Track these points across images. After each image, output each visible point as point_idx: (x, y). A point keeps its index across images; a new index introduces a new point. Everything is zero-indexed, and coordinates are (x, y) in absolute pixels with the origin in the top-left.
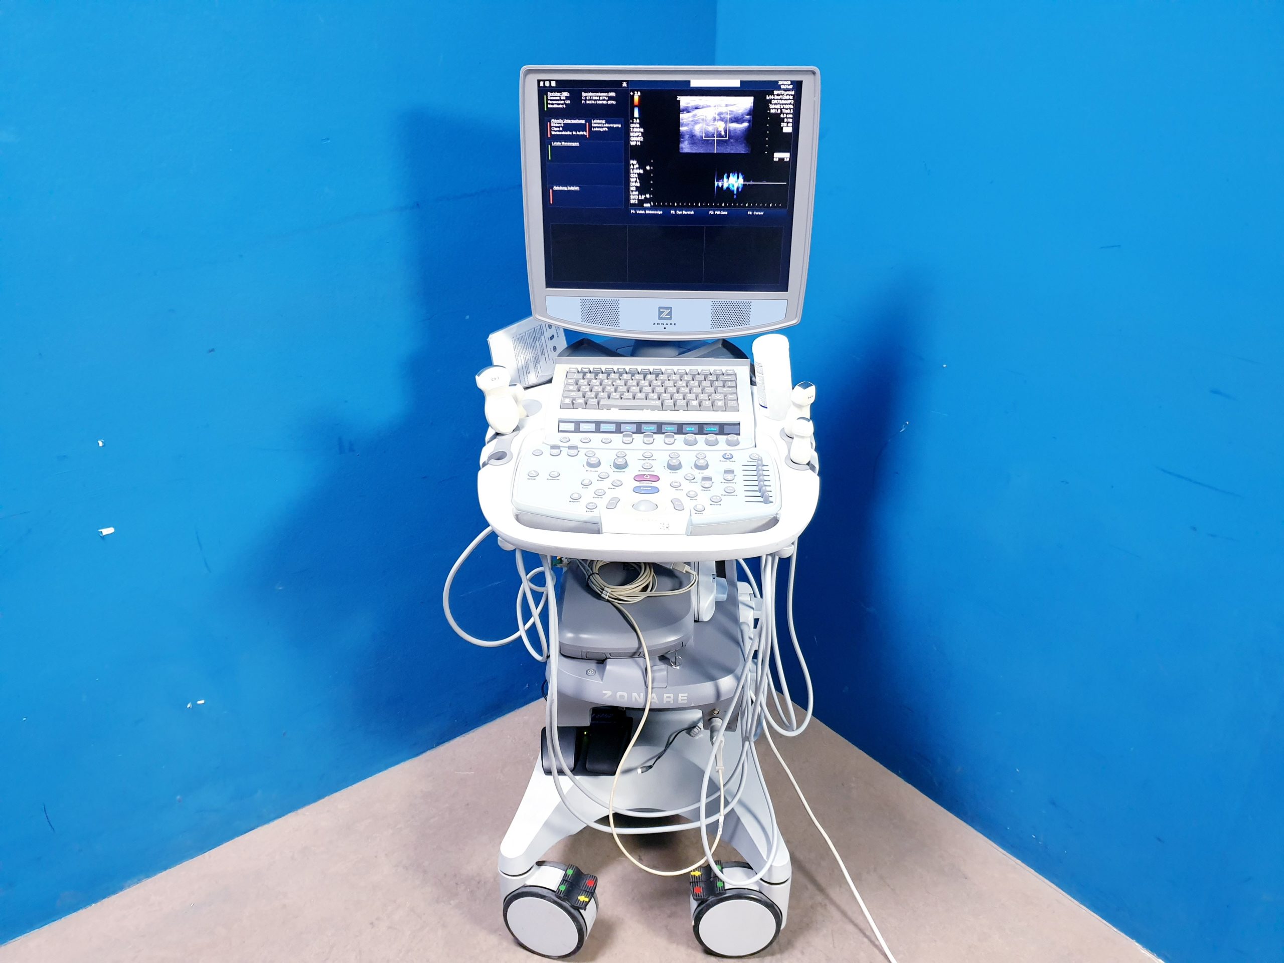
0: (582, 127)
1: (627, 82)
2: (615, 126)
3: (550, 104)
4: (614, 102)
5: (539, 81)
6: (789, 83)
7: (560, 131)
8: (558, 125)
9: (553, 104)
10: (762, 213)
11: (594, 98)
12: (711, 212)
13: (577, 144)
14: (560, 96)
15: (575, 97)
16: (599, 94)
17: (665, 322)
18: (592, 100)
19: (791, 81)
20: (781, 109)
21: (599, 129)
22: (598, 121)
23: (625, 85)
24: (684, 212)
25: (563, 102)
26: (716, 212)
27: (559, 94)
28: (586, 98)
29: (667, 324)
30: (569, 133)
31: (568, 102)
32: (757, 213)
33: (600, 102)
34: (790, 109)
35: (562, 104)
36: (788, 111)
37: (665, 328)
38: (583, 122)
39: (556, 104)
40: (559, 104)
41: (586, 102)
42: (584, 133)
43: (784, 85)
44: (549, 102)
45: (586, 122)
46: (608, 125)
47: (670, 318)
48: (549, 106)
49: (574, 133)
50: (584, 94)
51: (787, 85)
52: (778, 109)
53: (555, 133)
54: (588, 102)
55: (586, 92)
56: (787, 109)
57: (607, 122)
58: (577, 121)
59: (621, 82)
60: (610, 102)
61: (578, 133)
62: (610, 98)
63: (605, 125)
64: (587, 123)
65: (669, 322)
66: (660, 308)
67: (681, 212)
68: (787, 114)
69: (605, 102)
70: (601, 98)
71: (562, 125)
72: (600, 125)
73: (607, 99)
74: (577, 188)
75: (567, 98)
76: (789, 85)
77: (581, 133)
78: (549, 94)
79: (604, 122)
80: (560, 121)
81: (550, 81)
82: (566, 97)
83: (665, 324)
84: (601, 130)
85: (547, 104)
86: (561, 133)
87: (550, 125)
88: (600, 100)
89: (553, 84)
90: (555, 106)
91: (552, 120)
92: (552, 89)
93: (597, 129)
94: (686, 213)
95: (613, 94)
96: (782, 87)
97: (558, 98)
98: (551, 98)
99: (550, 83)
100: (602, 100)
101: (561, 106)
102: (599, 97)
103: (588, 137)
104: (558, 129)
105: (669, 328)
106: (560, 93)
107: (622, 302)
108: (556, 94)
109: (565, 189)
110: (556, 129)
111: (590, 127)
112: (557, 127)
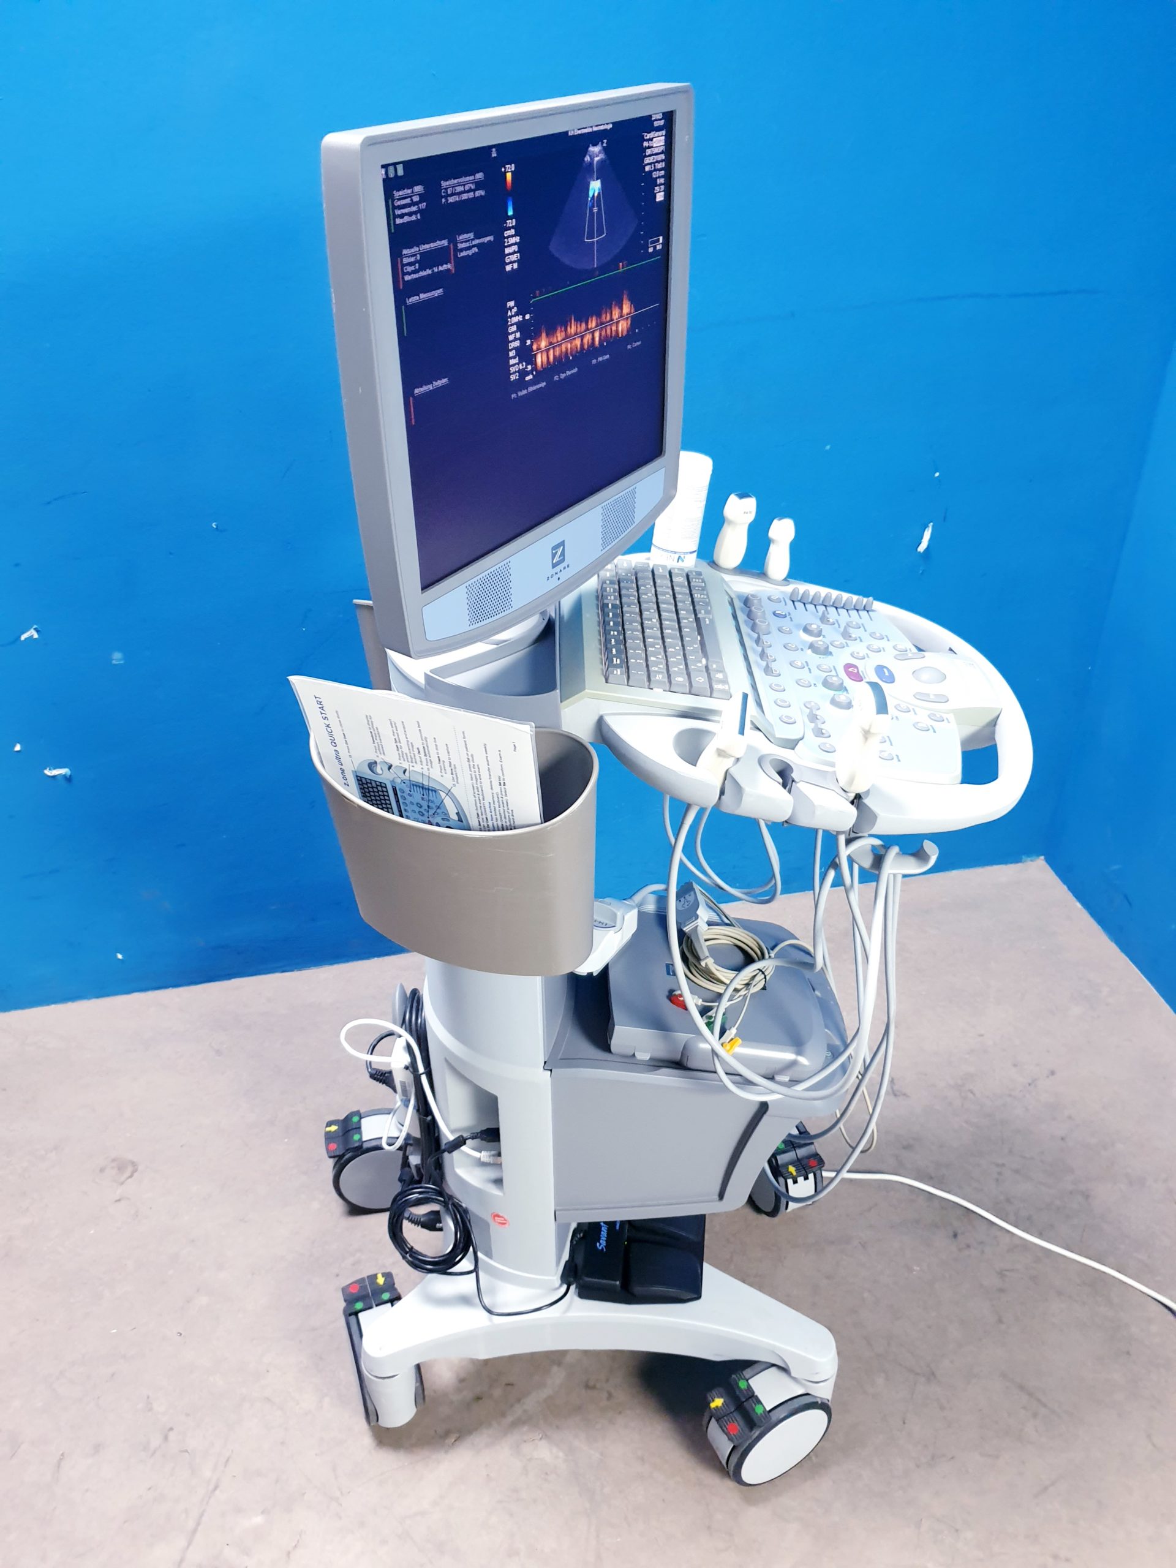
0: (445, 255)
1: (498, 147)
2: (486, 240)
4: (482, 193)
5: (383, 167)
7: (414, 272)
8: (412, 260)
9: (402, 216)
11: (460, 189)
13: (438, 292)
14: (411, 197)
15: (432, 195)
16: (463, 179)
18: (455, 194)
20: (654, 164)
21: (467, 253)
22: (464, 236)
23: (494, 154)
25: (414, 209)
26: (598, 359)
27: (409, 191)
28: (447, 192)
29: (561, 571)
30: (429, 272)
31: (423, 205)
33: (465, 197)
35: (415, 213)
36: (660, 166)
37: (559, 579)
38: (445, 243)
39: (406, 214)
40: (410, 214)
41: (447, 200)
42: (449, 266)
43: (657, 120)
44: (398, 212)
45: (449, 242)
46: (477, 242)
48: (401, 221)
49: (436, 270)
50: (444, 184)
53: (411, 277)
54: (450, 201)
55: (446, 180)
56: (659, 162)
57: (477, 237)
58: (437, 244)
59: (490, 148)
60: (477, 194)
61: (441, 268)
62: (479, 185)
63: (474, 243)
64: (451, 244)
68: (659, 170)
69: (471, 195)
70: (467, 188)
71: (418, 257)
72: (468, 244)
73: (473, 187)
74: (445, 381)
75: (421, 198)
77: (445, 267)
78: (398, 193)
79: (471, 235)
80: (416, 249)
81: (395, 165)
82: (419, 196)
83: (559, 572)
84: (470, 253)
85: (396, 217)
86: (416, 276)
87: (405, 260)
88: (464, 192)
89: (400, 171)
90: (406, 219)
91: (405, 252)
92: (399, 184)
93: (464, 254)
95: (480, 176)
96: (655, 124)
97: (408, 201)
98: (401, 202)
99: (396, 171)
100: (467, 192)
101: (414, 218)
102: (463, 185)
103: (453, 272)
104: (412, 268)
105: (563, 577)
106: (411, 190)
108: (405, 192)
109: (430, 387)
110: (410, 269)
111: (456, 250)
112: (410, 264)
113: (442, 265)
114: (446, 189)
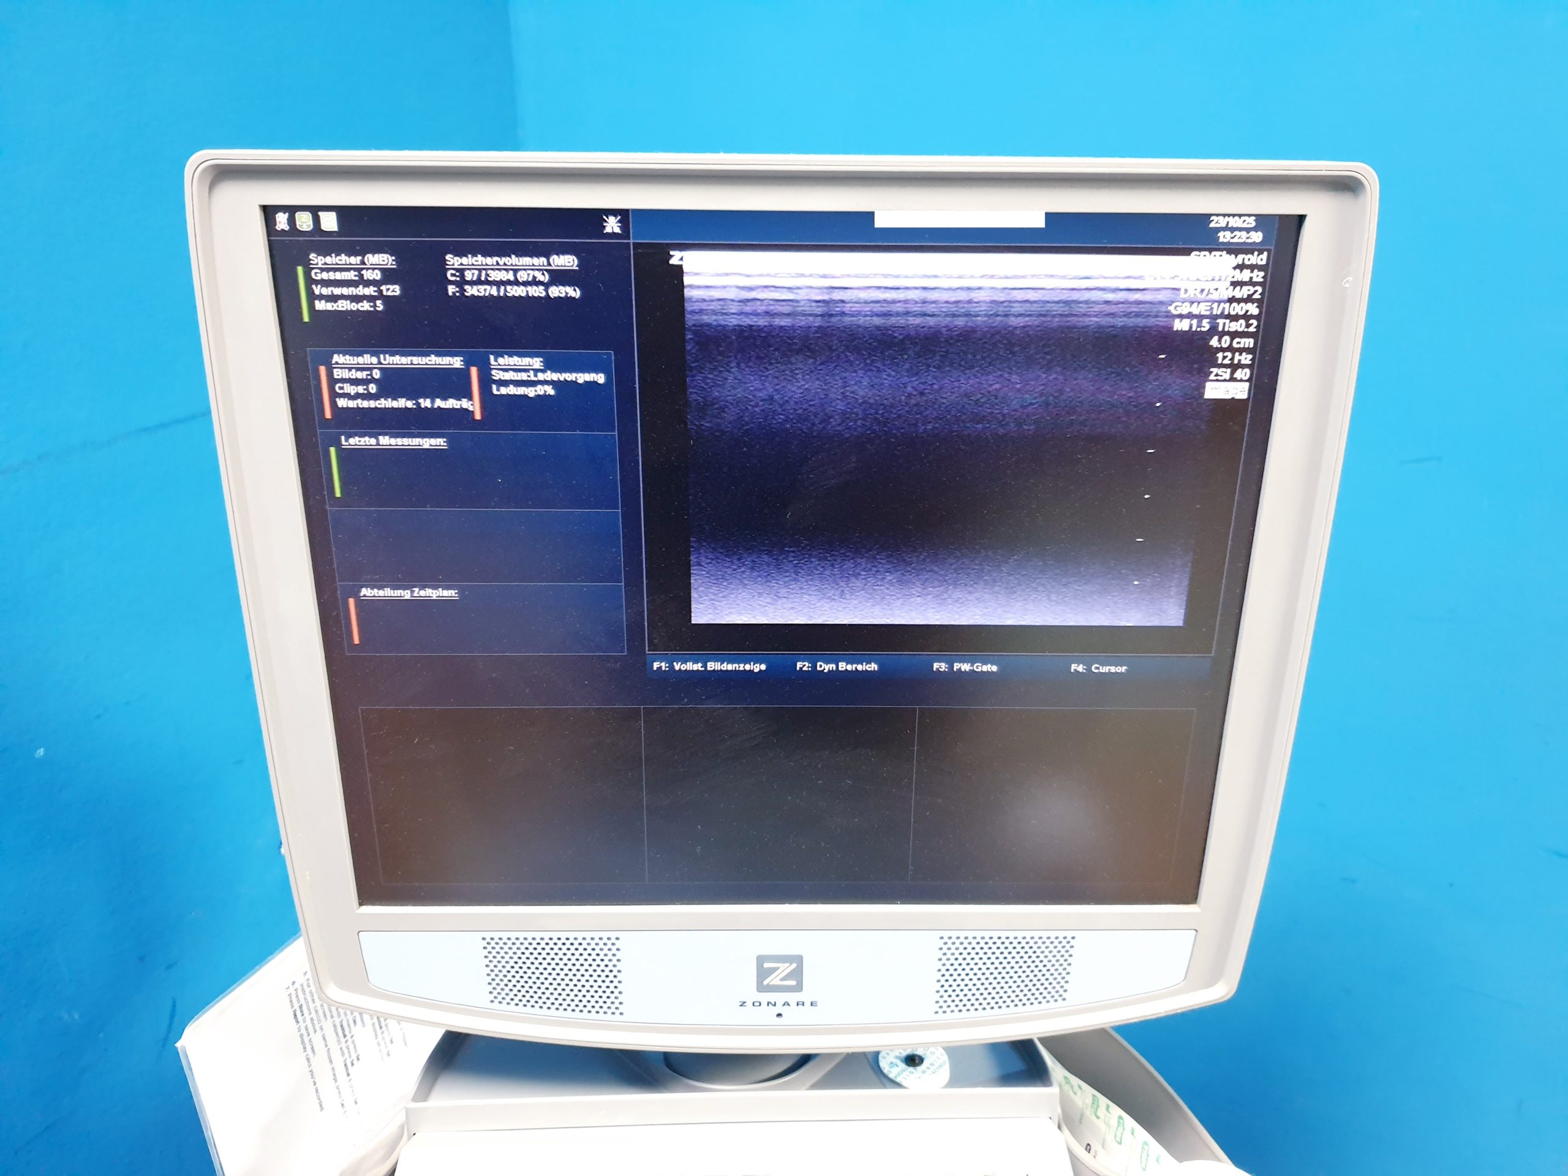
0: (453, 382)
1: (623, 214)
2: (582, 378)
3: (321, 297)
4: (574, 293)
5: (268, 212)
6: (1251, 222)
7: (368, 396)
8: (361, 375)
9: (333, 298)
10: (1123, 669)
11: (496, 276)
12: (940, 666)
13: (439, 443)
14: (359, 270)
15: (420, 272)
16: (514, 260)
17: (779, 997)
18: (488, 282)
19: (1259, 218)
20: (1213, 318)
21: (521, 391)
22: (515, 361)
23: (612, 225)
24: (842, 666)
25: (370, 291)
26: (956, 666)
27: (355, 260)
28: (462, 276)
29: (786, 1004)
30: (402, 403)
31: (393, 290)
32: (1104, 669)
33: (517, 291)
34: (1247, 317)
35: (371, 299)
36: (1239, 326)
37: (779, 1015)
38: (457, 362)
39: (343, 297)
40: (356, 298)
41: (463, 290)
42: (465, 404)
43: (1233, 230)
44: (317, 290)
45: (468, 363)
46: (555, 376)
47: (799, 988)
48: (320, 305)
49: (426, 403)
50: (453, 261)
51: (1240, 229)
52: (1200, 317)
53: (352, 404)
54: (471, 291)
55: (461, 254)
56: (1235, 318)
57: (549, 366)
58: (434, 361)
59: (596, 216)
60: (555, 292)
61: (439, 403)
62: (559, 277)
63: (541, 376)
64: (474, 371)
65: (792, 997)
66: (761, 960)
67: (832, 666)
68: (1234, 335)
69: (537, 292)
70: (523, 276)
71: (377, 374)
72: (523, 376)
73: (545, 278)
74: (448, 592)
75: (389, 276)
76: (1248, 230)
77: (451, 403)
78: (316, 260)
79: (537, 363)
80: (367, 359)
81: (315, 211)
82: (383, 270)
83: (779, 1004)
84: (531, 392)
85: (312, 297)
86: (372, 404)
87: (330, 374)
88: (516, 283)
89: (330, 223)
90: (344, 305)
91: (336, 358)
92: (326, 244)
93: (512, 390)
94: (849, 667)
95: (566, 261)
96: (1224, 237)
97: (351, 275)
98: (325, 276)
99: (317, 221)
100: (526, 284)
101: (366, 306)
102: (515, 271)
103: (478, 416)
104: (361, 389)
105: (793, 1016)
106: (359, 258)
107: (628, 942)
108: (343, 259)
109: (406, 595)
110: (351, 390)
111: (486, 381)
112: (355, 382)
113: (445, 399)
114: (461, 271)
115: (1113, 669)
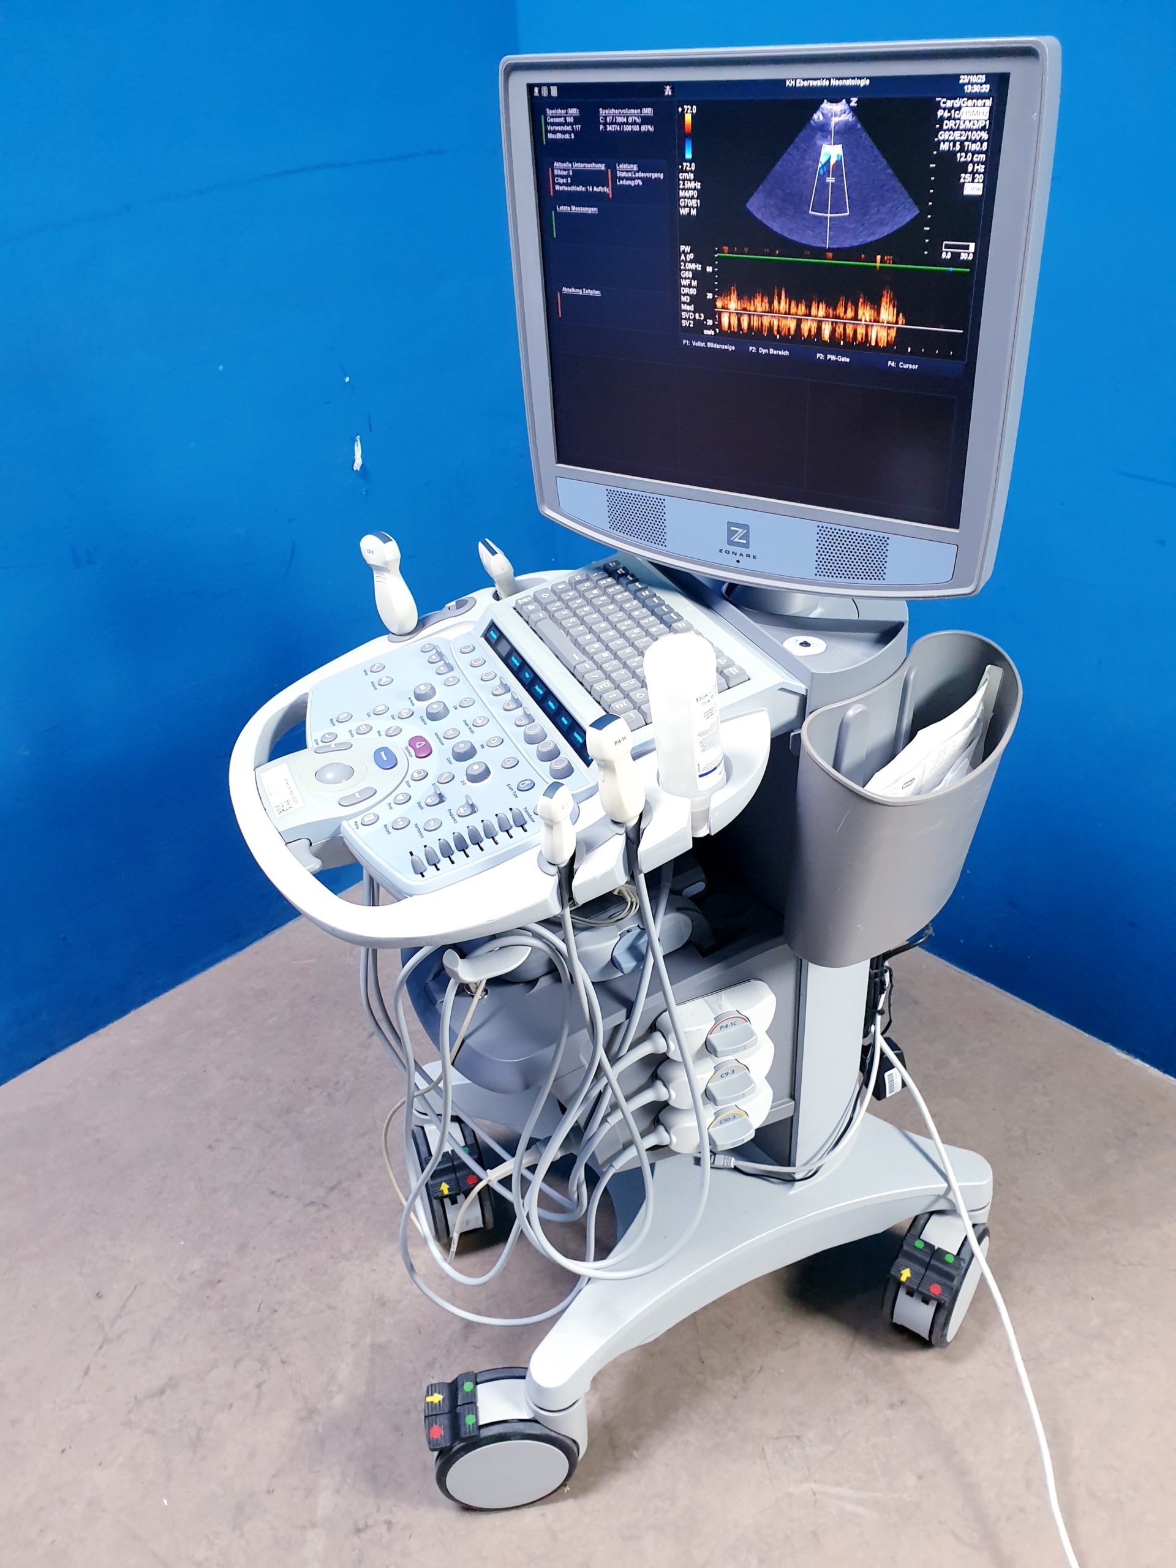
0: (597, 178)
1: (674, 85)
2: (655, 175)
3: (550, 132)
4: (651, 128)
5: (530, 87)
6: (983, 78)
7: (567, 185)
8: (565, 173)
9: (554, 132)
10: (915, 367)
11: (620, 120)
12: (820, 356)
13: (594, 210)
14: (565, 117)
15: (588, 119)
16: (626, 111)
17: (739, 550)
18: (616, 123)
19: (988, 76)
20: (962, 143)
21: (629, 182)
22: (626, 166)
23: (668, 91)
24: (772, 351)
25: (569, 128)
26: (829, 356)
27: (564, 112)
28: (606, 120)
29: (741, 555)
30: (581, 188)
31: (578, 127)
32: (906, 366)
33: (628, 128)
34: (982, 141)
35: (569, 132)
36: (975, 147)
37: (738, 561)
39: (559, 131)
40: (564, 132)
41: (606, 128)
42: (606, 189)
43: (972, 84)
44: (550, 128)
45: (607, 167)
46: (642, 175)
47: (746, 546)
48: (550, 136)
49: (590, 189)
50: (602, 112)
51: (977, 84)
52: (955, 142)
53: (561, 188)
54: (609, 128)
55: (605, 108)
56: (975, 142)
57: (640, 169)
58: (593, 166)
59: (661, 85)
60: (644, 128)
61: (596, 189)
62: (645, 120)
63: (636, 175)
64: (609, 170)
65: (745, 551)
66: (730, 524)
67: (766, 351)
68: (974, 153)
69: (636, 128)
70: (630, 120)
71: (571, 173)
72: (629, 175)
73: (638, 120)
74: (597, 293)
75: (577, 120)
76: (981, 84)
77: (600, 189)
78: (549, 112)
79: (635, 167)
80: (567, 165)
81: (549, 85)
82: (574, 117)
83: (738, 554)
84: (632, 183)
85: (544, 131)
86: (566, 188)
87: (552, 172)
88: (627, 123)
89: (554, 92)
90: (559, 136)
91: (556, 164)
92: (553, 103)
93: (624, 182)
94: (775, 352)
95: (648, 111)
96: (968, 89)
97: (562, 120)
98: (552, 120)
99: (549, 90)
100: (632, 124)
101: (567, 136)
102: (627, 117)
103: (611, 196)
104: (565, 180)
105: (745, 563)
108: (559, 111)
109: (580, 292)
110: (561, 181)
111: (615, 178)
112: (562, 177)
113: (598, 187)
114: (605, 117)
115: (911, 366)
